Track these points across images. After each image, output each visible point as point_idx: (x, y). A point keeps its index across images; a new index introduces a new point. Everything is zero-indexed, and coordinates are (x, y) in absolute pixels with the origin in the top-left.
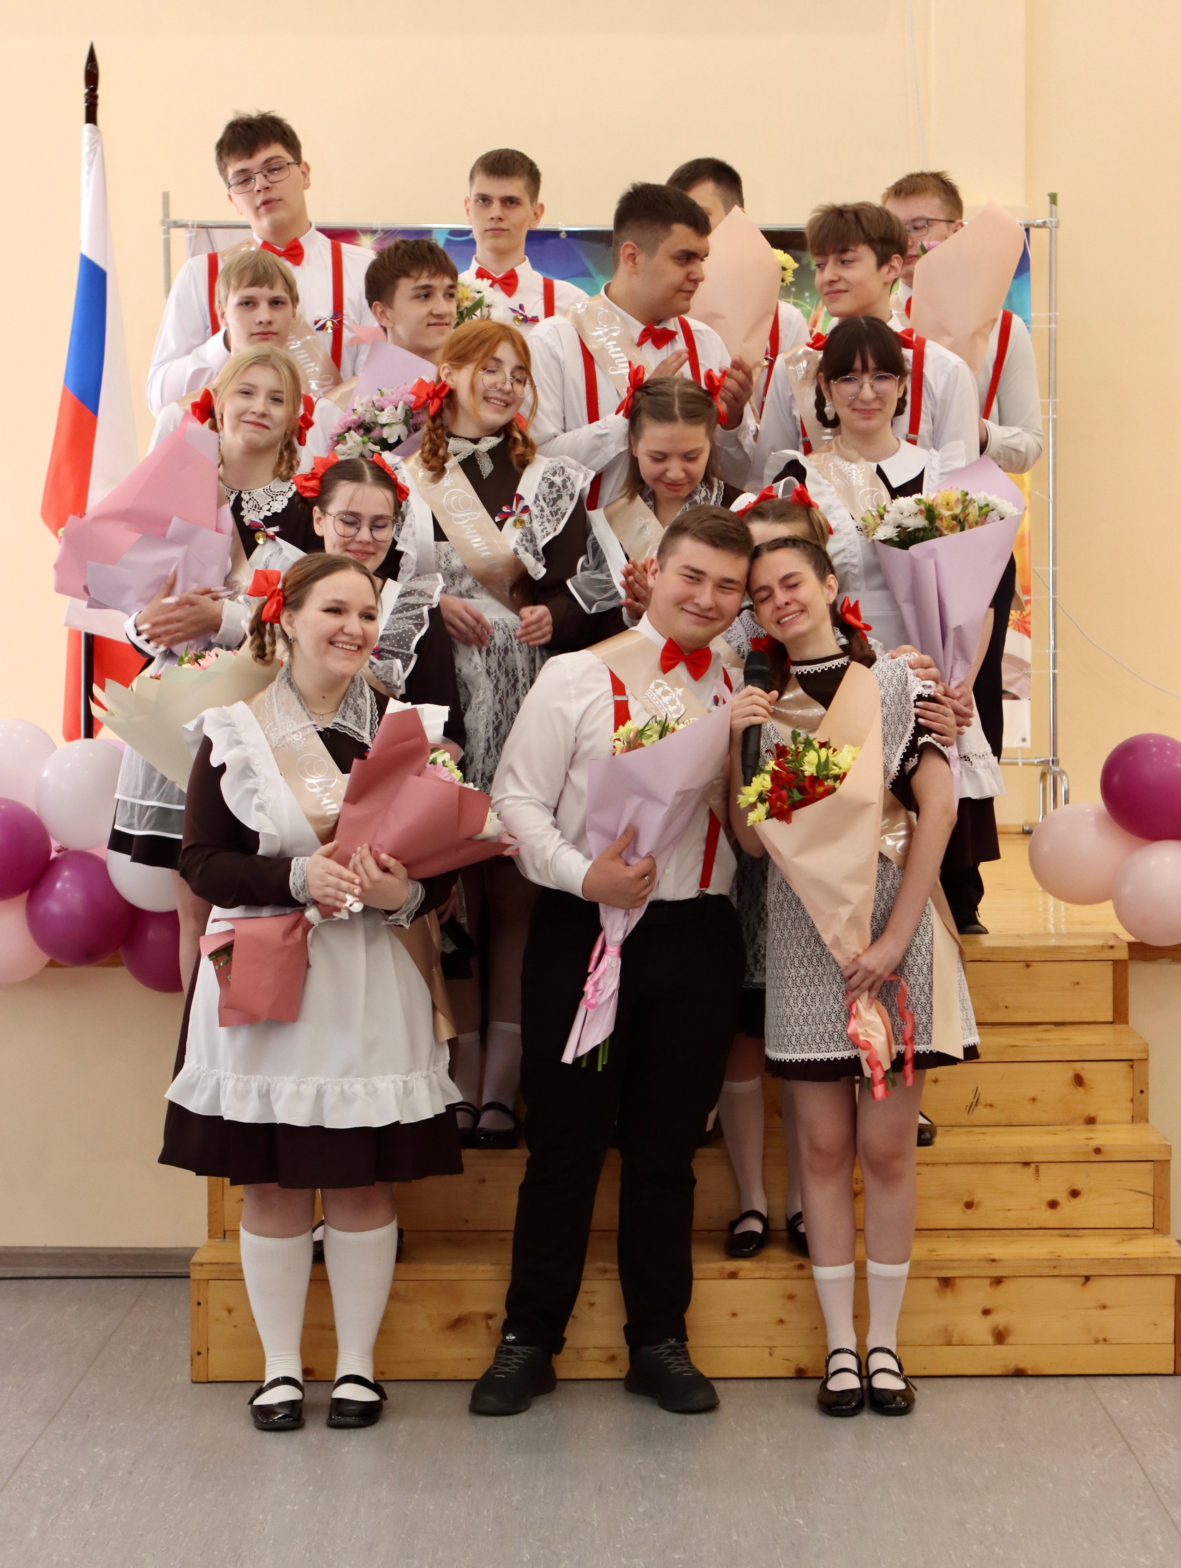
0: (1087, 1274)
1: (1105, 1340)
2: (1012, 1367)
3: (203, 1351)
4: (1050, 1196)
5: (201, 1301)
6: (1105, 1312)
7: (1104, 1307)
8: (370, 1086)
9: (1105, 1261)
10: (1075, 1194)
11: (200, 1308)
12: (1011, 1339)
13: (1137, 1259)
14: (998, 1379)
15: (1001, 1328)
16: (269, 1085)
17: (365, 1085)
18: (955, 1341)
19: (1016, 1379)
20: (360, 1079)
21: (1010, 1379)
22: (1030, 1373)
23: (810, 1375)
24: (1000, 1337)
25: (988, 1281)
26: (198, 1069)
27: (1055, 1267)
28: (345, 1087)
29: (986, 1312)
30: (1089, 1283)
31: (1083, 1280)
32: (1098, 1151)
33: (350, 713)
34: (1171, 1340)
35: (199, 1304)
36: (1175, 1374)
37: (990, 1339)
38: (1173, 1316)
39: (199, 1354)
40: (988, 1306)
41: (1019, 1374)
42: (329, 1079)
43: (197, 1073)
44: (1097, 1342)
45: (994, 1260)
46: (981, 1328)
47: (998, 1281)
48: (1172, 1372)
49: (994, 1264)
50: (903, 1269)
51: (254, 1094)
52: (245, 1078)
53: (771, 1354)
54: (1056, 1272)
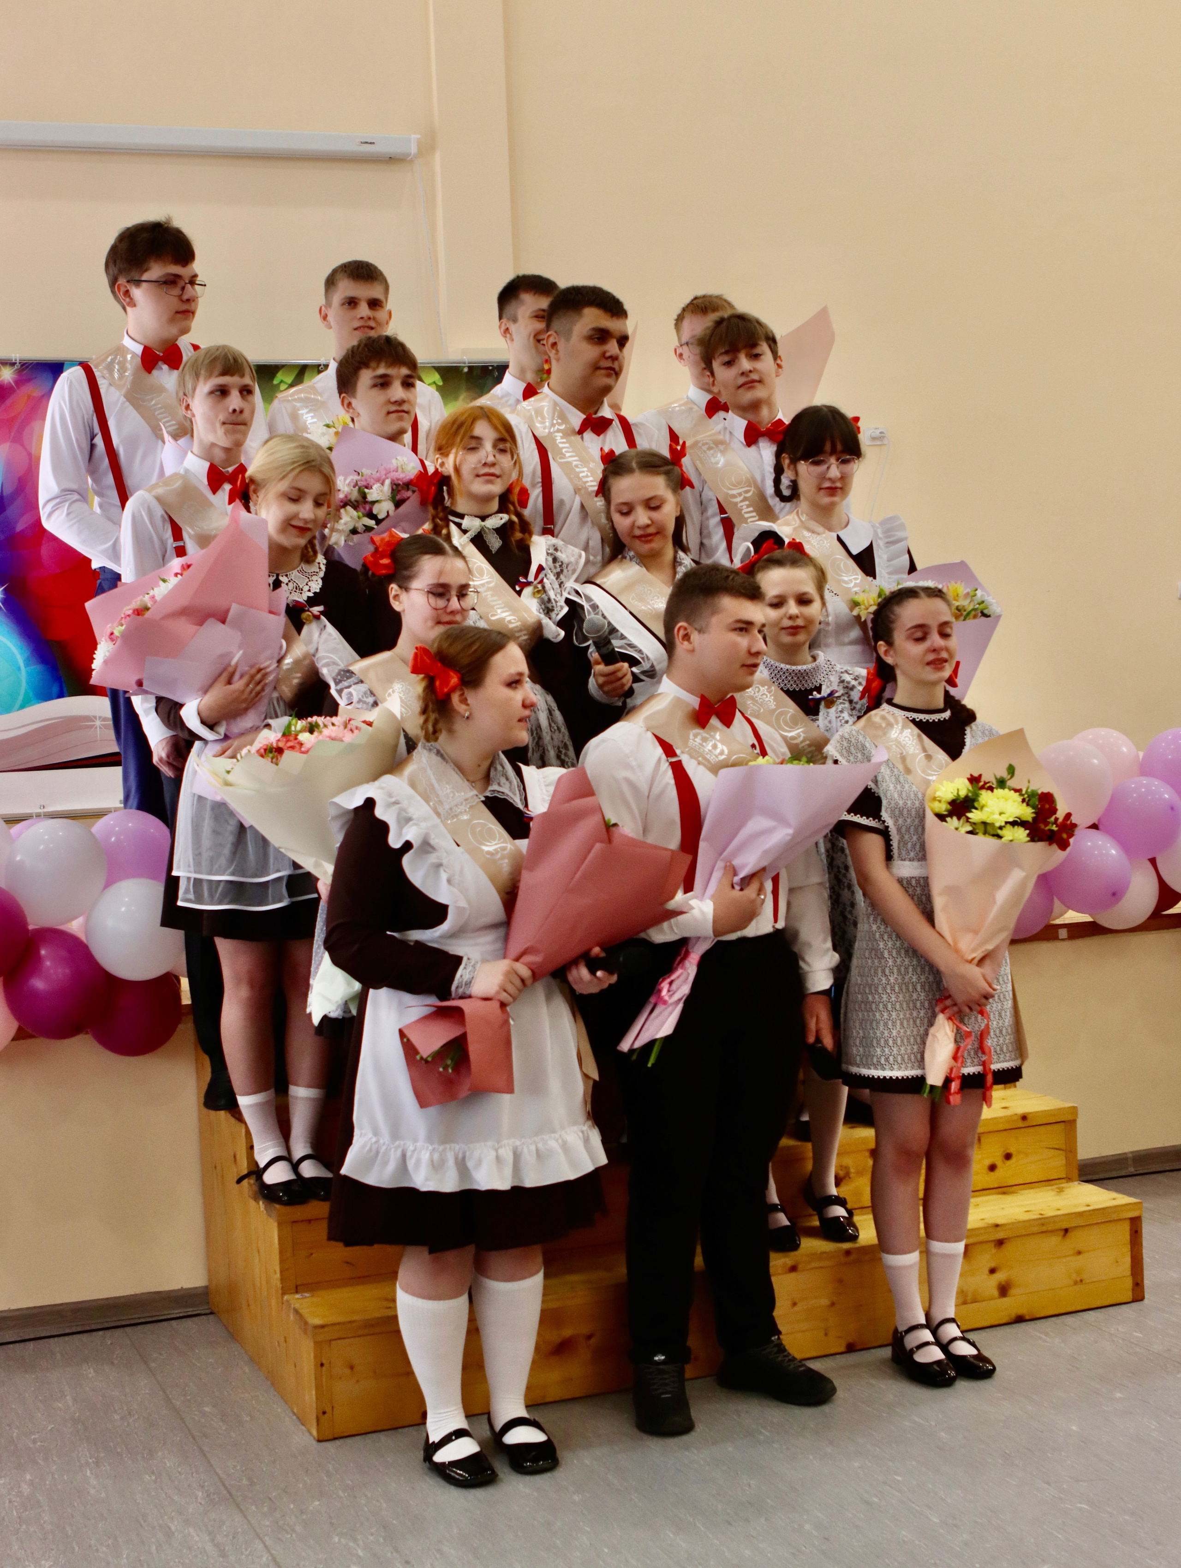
0: (1065, 1226)
1: (1081, 1281)
2: (1013, 1316)
3: (328, 1410)
4: (988, 1162)
5: (324, 1362)
6: (1081, 1256)
7: (1079, 1253)
8: (560, 1141)
9: (1080, 1214)
10: (1008, 1156)
11: (324, 1368)
12: (1013, 1292)
13: (1103, 1209)
14: (1006, 1327)
15: (1003, 1283)
16: (464, 1153)
17: (557, 1141)
18: (969, 1299)
19: (1017, 1325)
20: (553, 1135)
21: (1014, 1325)
22: (1027, 1317)
23: (858, 1348)
24: (1004, 1290)
25: (993, 1245)
26: (376, 1142)
27: (1043, 1225)
28: (540, 1145)
29: (992, 1271)
30: (1069, 1234)
31: (1062, 1233)
32: (1024, 1118)
33: (503, 780)
34: (1129, 1273)
35: (322, 1365)
36: (1133, 1301)
37: (996, 1293)
38: (1129, 1253)
39: (324, 1413)
40: (993, 1265)
41: (1020, 1319)
42: (523, 1140)
43: (375, 1147)
44: (1076, 1283)
45: (997, 1226)
46: (990, 1284)
47: (1000, 1243)
48: (1130, 1300)
49: (998, 1229)
50: (960, 1247)
51: (451, 1163)
52: (441, 1148)
53: (826, 1334)
54: (1044, 1229)
